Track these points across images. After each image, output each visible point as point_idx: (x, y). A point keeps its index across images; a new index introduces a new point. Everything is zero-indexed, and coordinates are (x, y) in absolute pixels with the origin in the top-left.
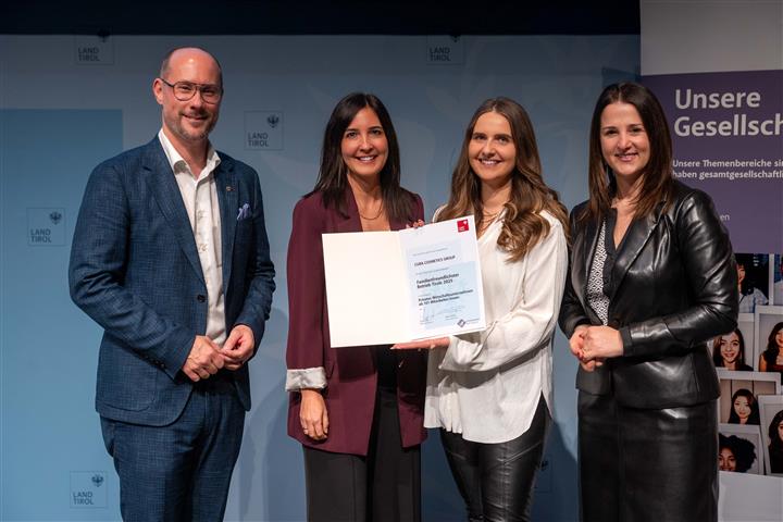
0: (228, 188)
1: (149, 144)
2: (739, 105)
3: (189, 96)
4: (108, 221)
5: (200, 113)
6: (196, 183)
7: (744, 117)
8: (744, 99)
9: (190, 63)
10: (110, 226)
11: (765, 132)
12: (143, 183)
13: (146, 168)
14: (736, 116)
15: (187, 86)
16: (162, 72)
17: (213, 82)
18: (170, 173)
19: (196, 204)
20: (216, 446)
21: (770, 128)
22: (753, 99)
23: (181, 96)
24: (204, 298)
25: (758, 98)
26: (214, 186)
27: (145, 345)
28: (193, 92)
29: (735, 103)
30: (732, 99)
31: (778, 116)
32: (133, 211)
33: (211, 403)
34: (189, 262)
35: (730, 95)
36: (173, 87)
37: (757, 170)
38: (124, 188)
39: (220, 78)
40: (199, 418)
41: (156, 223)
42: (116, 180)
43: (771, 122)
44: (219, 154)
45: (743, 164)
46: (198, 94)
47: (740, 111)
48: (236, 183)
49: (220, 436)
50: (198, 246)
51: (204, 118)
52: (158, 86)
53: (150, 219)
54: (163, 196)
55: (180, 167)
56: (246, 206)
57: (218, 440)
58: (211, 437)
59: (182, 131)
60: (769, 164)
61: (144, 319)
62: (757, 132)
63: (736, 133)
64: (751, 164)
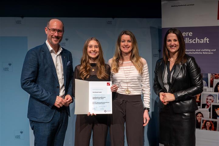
0: (64, 57)
1: (43, 45)
2: (187, 35)
3: (54, 32)
4: (32, 66)
5: (57, 37)
6: (56, 56)
7: (188, 38)
8: (188, 34)
9: (55, 23)
10: (33, 67)
11: (193, 42)
12: (42, 56)
13: (43, 51)
14: (186, 38)
15: (54, 30)
16: (47, 25)
17: (61, 29)
18: (50, 53)
19: (56, 61)
20: (62, 127)
21: (195, 41)
22: (191, 34)
23: (52, 32)
24: (59, 87)
25: (192, 34)
26: (61, 57)
27: (43, 100)
28: (55, 31)
29: (186, 35)
30: (185, 34)
31: (197, 38)
32: (39, 63)
33: (61, 115)
34: (54, 77)
35: (185, 33)
36: (50, 30)
37: (191, 52)
38: (37, 56)
39: (63, 28)
40: (58, 119)
41: (46, 67)
42: (35, 54)
43: (195, 40)
44: (62, 48)
45: (188, 50)
46: (57, 32)
47: (187, 37)
48: (66, 56)
49: (63, 124)
50: (57, 73)
51: (58, 39)
52: (46, 29)
53: (44, 65)
54: (48, 59)
55: (52, 51)
56: (69, 62)
57: (62, 125)
58: (61, 124)
59: (52, 42)
60: (194, 50)
61: (42, 92)
62: (191, 42)
63: (186, 43)
64: (190, 50)
